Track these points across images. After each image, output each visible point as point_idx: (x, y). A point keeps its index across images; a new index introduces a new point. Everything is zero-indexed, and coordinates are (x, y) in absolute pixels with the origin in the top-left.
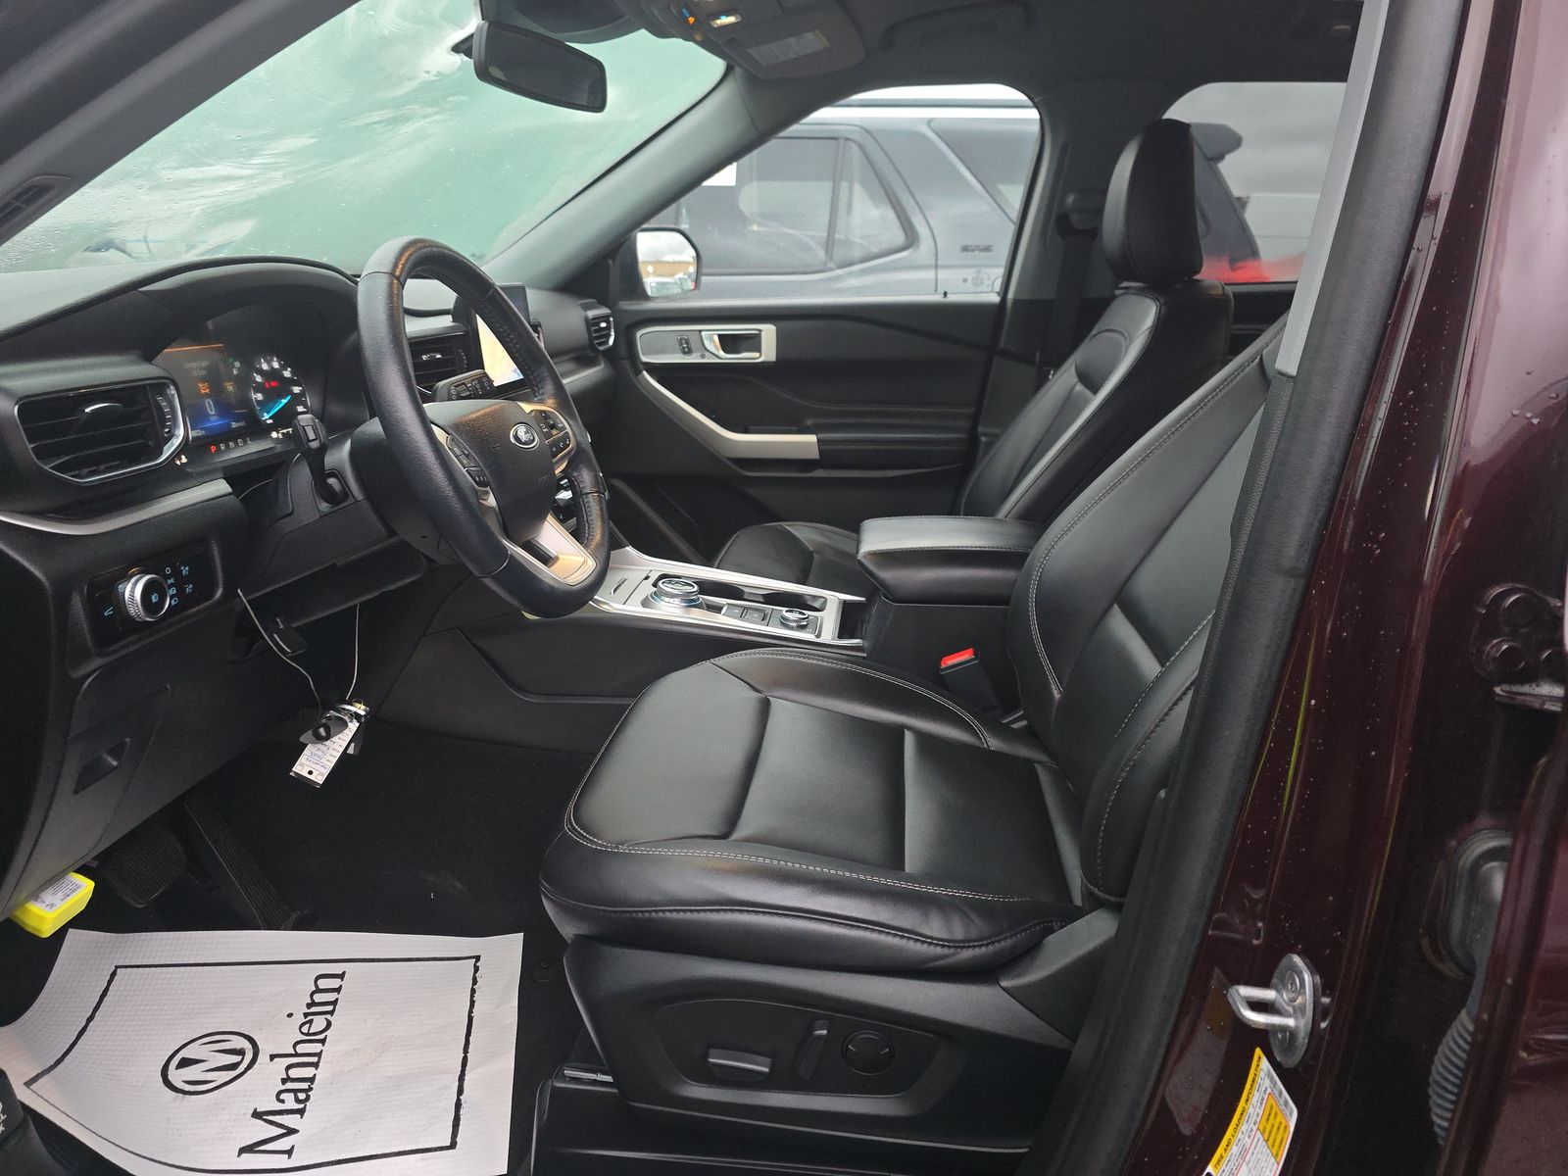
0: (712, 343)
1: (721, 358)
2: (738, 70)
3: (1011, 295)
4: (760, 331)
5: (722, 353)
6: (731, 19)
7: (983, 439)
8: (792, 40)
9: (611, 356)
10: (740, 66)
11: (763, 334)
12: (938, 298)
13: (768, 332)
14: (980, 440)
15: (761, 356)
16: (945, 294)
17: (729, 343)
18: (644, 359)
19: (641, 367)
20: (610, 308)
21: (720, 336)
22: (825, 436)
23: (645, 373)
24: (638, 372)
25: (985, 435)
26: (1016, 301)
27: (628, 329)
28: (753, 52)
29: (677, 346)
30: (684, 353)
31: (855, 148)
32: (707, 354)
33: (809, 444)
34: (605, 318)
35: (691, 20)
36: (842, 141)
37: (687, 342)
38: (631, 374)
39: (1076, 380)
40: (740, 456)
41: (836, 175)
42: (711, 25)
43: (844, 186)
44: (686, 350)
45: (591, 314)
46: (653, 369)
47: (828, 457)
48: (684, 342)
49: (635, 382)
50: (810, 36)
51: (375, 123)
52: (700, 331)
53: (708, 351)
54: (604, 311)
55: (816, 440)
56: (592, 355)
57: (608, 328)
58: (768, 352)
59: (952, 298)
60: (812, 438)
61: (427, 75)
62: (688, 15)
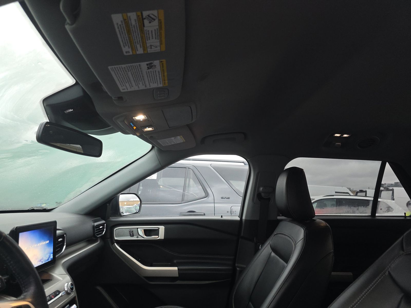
0: (141, 232)
1: (144, 238)
2: (156, 148)
3: (244, 218)
4: (159, 228)
5: (145, 237)
6: (150, 129)
7: (238, 269)
8: (173, 138)
9: (103, 238)
10: (156, 146)
11: (160, 229)
12: (219, 218)
13: (162, 229)
14: (237, 269)
15: (158, 237)
16: (222, 216)
17: (147, 232)
18: (116, 238)
19: (114, 241)
20: (105, 221)
21: (144, 230)
22: (181, 267)
23: (115, 244)
24: (113, 243)
25: (239, 267)
26: (246, 220)
27: (111, 227)
28: (159, 141)
29: (129, 234)
30: (131, 236)
31: (191, 171)
32: (139, 236)
33: (175, 270)
34: (103, 225)
35: (135, 128)
36: (187, 169)
37: (132, 232)
38: (110, 244)
39: (271, 251)
40: (149, 276)
41: (186, 177)
42: (143, 131)
43: (188, 180)
44: (132, 235)
45: (96, 224)
46: (119, 242)
47: (182, 275)
48: (131, 232)
49: (112, 247)
50: (179, 137)
51: (5, 158)
52: (138, 228)
53: (140, 235)
54: (103, 222)
55: (177, 269)
56: (94, 239)
57: (103, 228)
58: (161, 235)
59: (224, 218)
60: (176, 268)
61: (26, 142)
62: (133, 126)
